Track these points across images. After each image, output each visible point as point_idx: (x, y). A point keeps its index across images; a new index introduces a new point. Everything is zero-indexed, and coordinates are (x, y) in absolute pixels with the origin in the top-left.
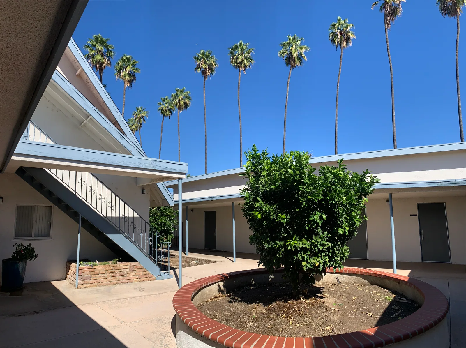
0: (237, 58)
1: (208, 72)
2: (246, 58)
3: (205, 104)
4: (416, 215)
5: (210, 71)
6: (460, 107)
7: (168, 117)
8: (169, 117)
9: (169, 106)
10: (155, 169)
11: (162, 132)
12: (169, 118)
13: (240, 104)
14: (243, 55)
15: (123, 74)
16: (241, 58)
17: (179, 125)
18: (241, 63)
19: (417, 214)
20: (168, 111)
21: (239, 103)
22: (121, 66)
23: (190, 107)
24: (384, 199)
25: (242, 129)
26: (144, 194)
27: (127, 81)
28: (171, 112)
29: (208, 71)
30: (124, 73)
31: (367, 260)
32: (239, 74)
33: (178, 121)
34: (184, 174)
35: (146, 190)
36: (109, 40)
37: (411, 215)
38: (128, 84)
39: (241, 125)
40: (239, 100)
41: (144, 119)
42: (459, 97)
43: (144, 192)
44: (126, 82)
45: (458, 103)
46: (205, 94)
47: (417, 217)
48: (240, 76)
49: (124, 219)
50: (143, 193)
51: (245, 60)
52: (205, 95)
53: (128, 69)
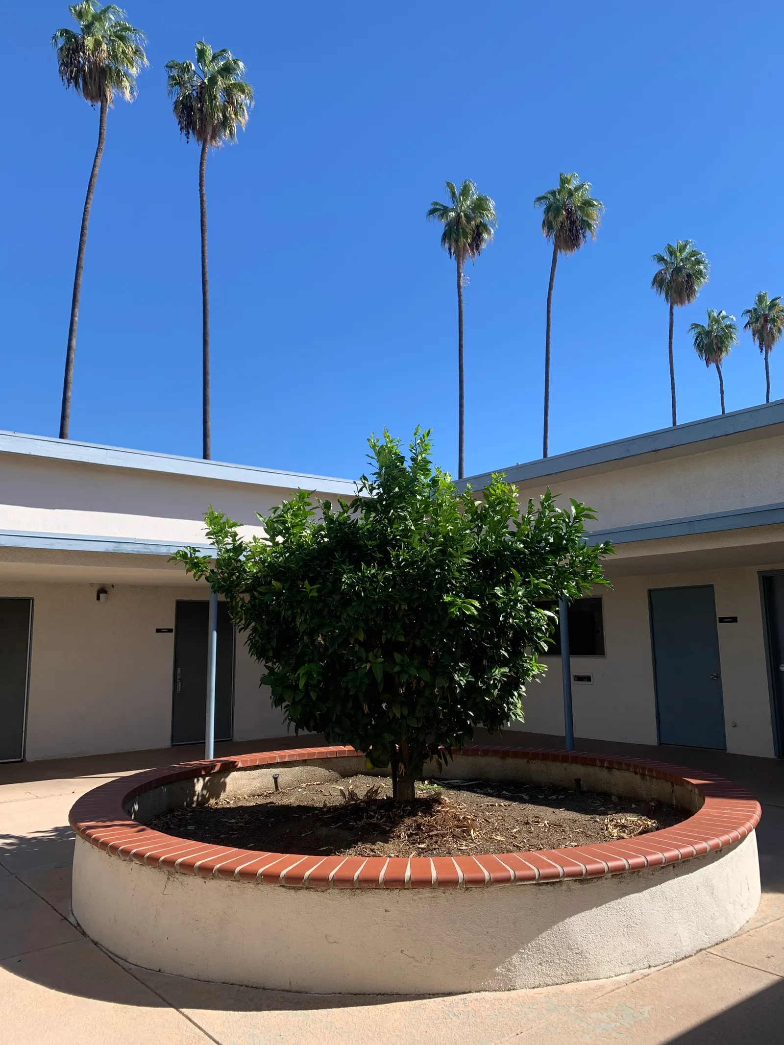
4: (170, 631)
6: (72, 351)
19: (173, 626)
24: (92, 585)
31: (22, 761)
37: (158, 631)
42: (75, 322)
45: (70, 339)
47: (172, 635)
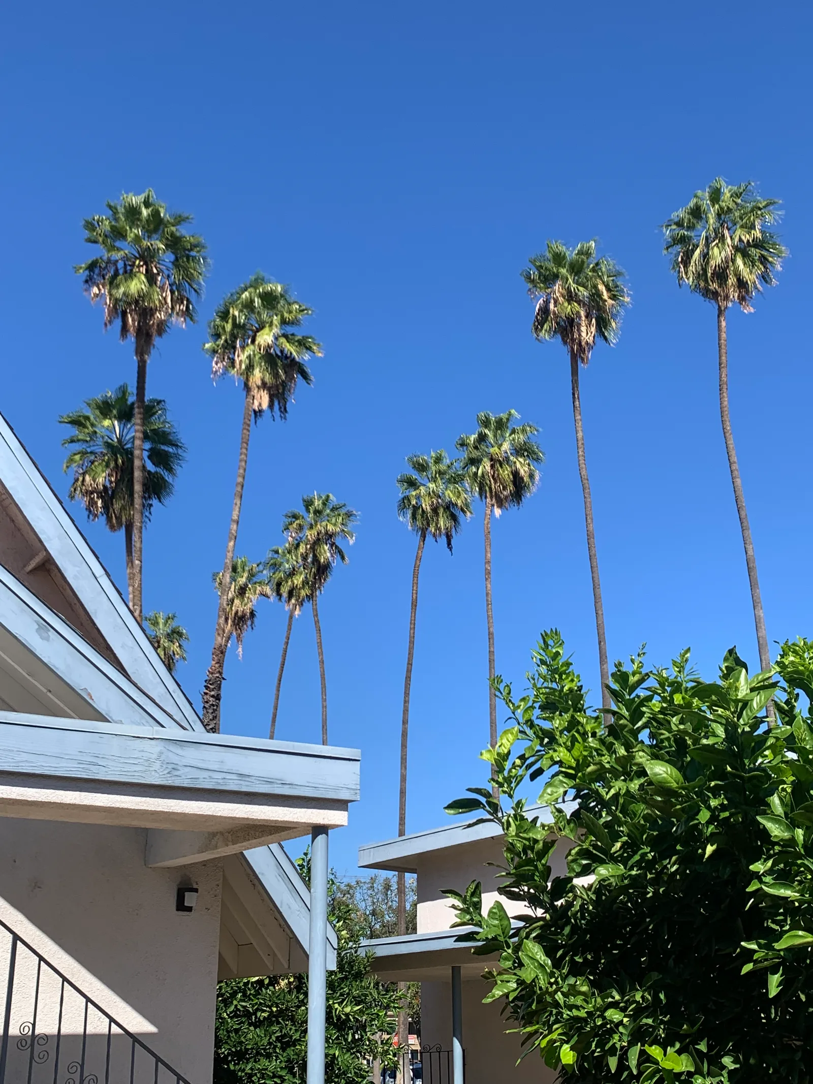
0: (705, 256)
1: (587, 333)
2: (742, 250)
3: (584, 473)
5: (593, 329)
7: (444, 538)
8: (449, 537)
9: (446, 493)
10: (177, 782)
11: (414, 605)
12: (449, 544)
13: (734, 459)
14: (729, 241)
15: (242, 357)
16: (718, 256)
17: (488, 573)
18: (721, 275)
20: (441, 511)
21: (733, 453)
22: (235, 325)
23: (534, 489)
25: (759, 573)
26: (189, 909)
27: (258, 387)
28: (454, 518)
29: (583, 329)
30: (246, 354)
32: (719, 326)
33: (486, 551)
34: (340, 804)
35: (196, 890)
36: (193, 221)
38: (262, 399)
39: (750, 552)
40: (731, 442)
41: (332, 545)
43: (190, 899)
44: (255, 392)
46: (579, 429)
48: (724, 335)
49: (32, 1045)
50: (181, 906)
51: (739, 261)
52: (580, 434)
53: (266, 338)
